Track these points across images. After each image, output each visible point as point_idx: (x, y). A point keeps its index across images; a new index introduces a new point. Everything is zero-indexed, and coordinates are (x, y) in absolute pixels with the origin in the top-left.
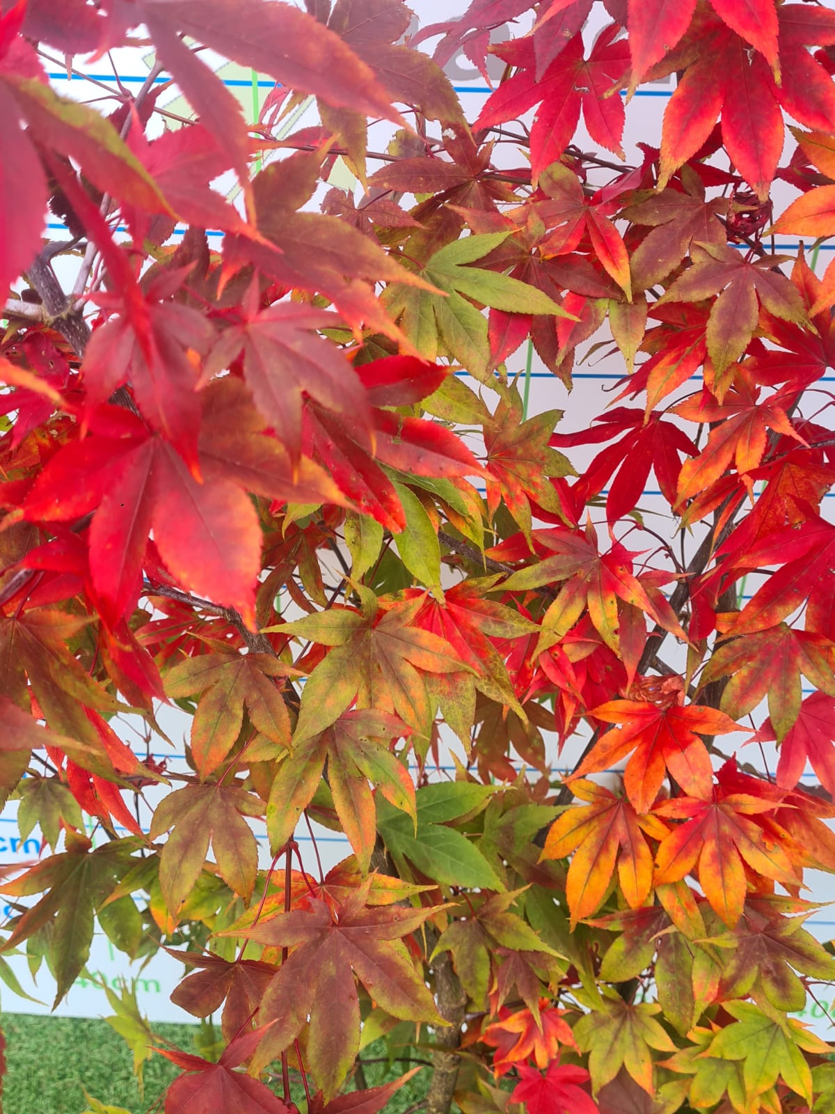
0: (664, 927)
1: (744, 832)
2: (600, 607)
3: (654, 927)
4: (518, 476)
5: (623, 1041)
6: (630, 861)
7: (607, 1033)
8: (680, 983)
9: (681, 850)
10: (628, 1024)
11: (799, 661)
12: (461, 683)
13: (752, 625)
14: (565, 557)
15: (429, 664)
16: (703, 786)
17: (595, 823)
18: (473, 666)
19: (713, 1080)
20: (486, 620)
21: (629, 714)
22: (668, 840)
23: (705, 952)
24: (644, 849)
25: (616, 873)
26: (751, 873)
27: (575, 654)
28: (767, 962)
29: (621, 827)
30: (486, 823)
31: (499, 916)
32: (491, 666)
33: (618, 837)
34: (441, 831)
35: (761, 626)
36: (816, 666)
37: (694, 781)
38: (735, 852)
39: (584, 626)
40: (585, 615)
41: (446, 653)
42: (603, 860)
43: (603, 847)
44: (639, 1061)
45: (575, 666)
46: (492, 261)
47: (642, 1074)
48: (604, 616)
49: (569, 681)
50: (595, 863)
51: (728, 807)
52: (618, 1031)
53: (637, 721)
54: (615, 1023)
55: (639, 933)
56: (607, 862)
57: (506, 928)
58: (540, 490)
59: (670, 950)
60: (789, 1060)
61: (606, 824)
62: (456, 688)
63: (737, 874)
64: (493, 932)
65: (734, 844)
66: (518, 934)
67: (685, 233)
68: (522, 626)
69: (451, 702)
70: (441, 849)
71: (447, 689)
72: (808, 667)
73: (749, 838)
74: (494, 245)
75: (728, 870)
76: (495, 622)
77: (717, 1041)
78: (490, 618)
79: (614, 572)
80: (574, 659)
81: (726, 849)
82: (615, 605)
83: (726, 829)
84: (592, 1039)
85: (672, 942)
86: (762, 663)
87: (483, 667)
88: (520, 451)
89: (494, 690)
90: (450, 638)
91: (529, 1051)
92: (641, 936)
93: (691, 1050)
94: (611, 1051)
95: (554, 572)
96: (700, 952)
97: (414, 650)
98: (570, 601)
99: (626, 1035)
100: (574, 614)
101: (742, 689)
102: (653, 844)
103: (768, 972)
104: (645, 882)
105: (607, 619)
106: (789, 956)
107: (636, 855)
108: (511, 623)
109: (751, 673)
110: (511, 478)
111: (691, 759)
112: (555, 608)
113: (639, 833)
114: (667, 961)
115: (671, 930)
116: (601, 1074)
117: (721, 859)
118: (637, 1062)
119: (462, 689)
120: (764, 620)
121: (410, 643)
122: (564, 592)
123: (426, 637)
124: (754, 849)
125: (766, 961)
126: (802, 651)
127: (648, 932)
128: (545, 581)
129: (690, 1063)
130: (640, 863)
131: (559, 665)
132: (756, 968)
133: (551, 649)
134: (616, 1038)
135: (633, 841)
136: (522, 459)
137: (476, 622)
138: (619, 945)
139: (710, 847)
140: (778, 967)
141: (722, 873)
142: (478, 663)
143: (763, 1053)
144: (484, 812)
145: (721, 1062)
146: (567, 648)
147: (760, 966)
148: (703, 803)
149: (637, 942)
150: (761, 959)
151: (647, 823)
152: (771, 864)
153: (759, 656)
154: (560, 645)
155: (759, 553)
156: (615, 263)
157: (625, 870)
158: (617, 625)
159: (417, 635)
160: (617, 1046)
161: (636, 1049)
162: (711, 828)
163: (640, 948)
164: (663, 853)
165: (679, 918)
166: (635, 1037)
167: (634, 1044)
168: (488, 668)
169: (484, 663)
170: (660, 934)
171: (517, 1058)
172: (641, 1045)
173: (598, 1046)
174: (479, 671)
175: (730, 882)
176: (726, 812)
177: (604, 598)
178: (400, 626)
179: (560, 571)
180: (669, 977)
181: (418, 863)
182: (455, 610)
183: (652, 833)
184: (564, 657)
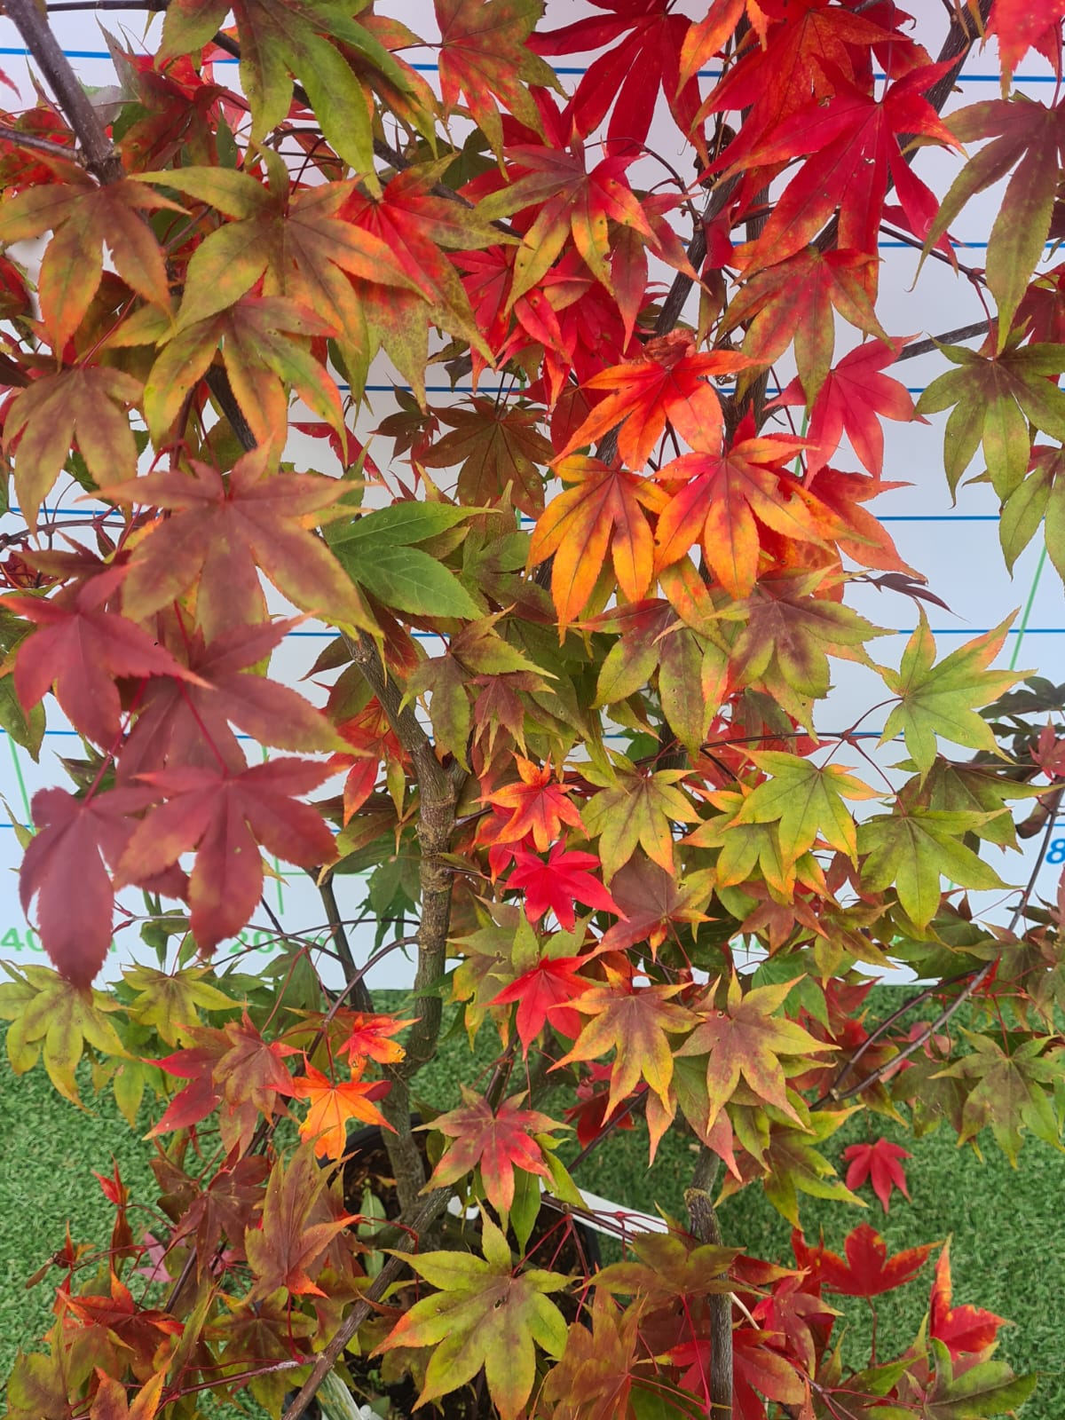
0: (669, 625)
1: (758, 484)
2: (586, 230)
3: (657, 627)
4: (483, 73)
5: (638, 817)
6: (626, 542)
7: (620, 812)
8: (687, 687)
9: (686, 517)
10: (644, 798)
11: (832, 293)
12: (408, 312)
13: (775, 253)
14: (545, 174)
15: (365, 271)
16: (710, 439)
17: (585, 504)
18: (423, 287)
19: (743, 852)
20: (437, 227)
21: (628, 378)
22: (667, 508)
23: (716, 645)
24: (643, 526)
25: (609, 558)
26: (765, 533)
27: (559, 300)
28: (784, 632)
29: (615, 503)
30: (465, 558)
31: (476, 643)
32: (446, 287)
33: (612, 515)
34: (405, 553)
35: (786, 253)
36: (851, 296)
37: (700, 433)
38: (747, 510)
39: (569, 260)
40: (570, 241)
41: (382, 259)
42: (593, 543)
43: (594, 529)
44: (657, 837)
45: (561, 315)
47: (660, 852)
48: (592, 240)
49: (551, 334)
50: (585, 549)
51: (739, 459)
52: (633, 808)
53: (636, 385)
54: (631, 798)
55: (640, 636)
56: (599, 546)
57: (485, 654)
58: (513, 97)
59: (677, 651)
60: (830, 814)
61: (597, 502)
62: (403, 319)
63: (749, 534)
64: (469, 662)
65: (745, 501)
66: (498, 657)
68: (484, 234)
69: (397, 337)
70: (405, 574)
71: (390, 319)
72: (841, 300)
73: (762, 490)
75: (738, 532)
76: (448, 228)
77: (748, 803)
78: (442, 224)
79: (604, 187)
80: (558, 307)
81: (738, 502)
82: (606, 224)
83: (737, 484)
84: (603, 821)
85: (679, 641)
86: (788, 300)
87: (436, 291)
88: (486, 43)
89: (451, 322)
90: (393, 245)
91: (525, 832)
92: (642, 640)
93: (717, 819)
94: (624, 831)
95: (530, 195)
96: (711, 646)
97: (341, 249)
98: (551, 229)
99: (642, 811)
100: (556, 244)
101: (764, 336)
102: (653, 519)
103: (785, 645)
104: (646, 568)
105: (595, 243)
106: (808, 620)
107: (633, 536)
108: (467, 229)
109: (774, 314)
110: (474, 74)
111: (697, 407)
112: (532, 236)
113: (637, 507)
114: (673, 664)
115: (677, 626)
116: (613, 858)
117: (731, 520)
118: (655, 838)
119: (410, 319)
120: (789, 243)
121: (336, 241)
122: (542, 218)
123: (358, 235)
124: (768, 503)
125: (783, 633)
126: (836, 281)
127: (650, 634)
128: (519, 206)
129: (717, 835)
130: (638, 545)
131: (539, 314)
132: (772, 643)
133: (528, 295)
134: (630, 815)
135: (630, 518)
136: (489, 54)
137: (424, 229)
138: (617, 653)
139: (718, 508)
140: (796, 637)
141: (731, 536)
142: (429, 285)
143: (800, 810)
144: (462, 544)
145: (753, 828)
146: (549, 293)
147: (775, 639)
148: (710, 458)
149: (638, 647)
150: (778, 631)
151: (646, 493)
152: (788, 519)
153: (783, 293)
154: (538, 288)
155: (780, 143)
157: (620, 554)
158: (606, 248)
159: (344, 230)
160: (632, 824)
161: (653, 823)
162: (720, 486)
163: (641, 655)
164: (663, 524)
165: (687, 610)
166: (652, 811)
167: (651, 818)
168: (442, 291)
169: (437, 284)
170: (664, 633)
171: (511, 839)
172: (659, 819)
173: (609, 827)
174: (431, 296)
175: (740, 546)
176: (736, 465)
177: (591, 218)
178: (321, 216)
179: (539, 193)
180: (676, 682)
181: (377, 592)
182: (397, 214)
183: (651, 506)
184: (545, 304)
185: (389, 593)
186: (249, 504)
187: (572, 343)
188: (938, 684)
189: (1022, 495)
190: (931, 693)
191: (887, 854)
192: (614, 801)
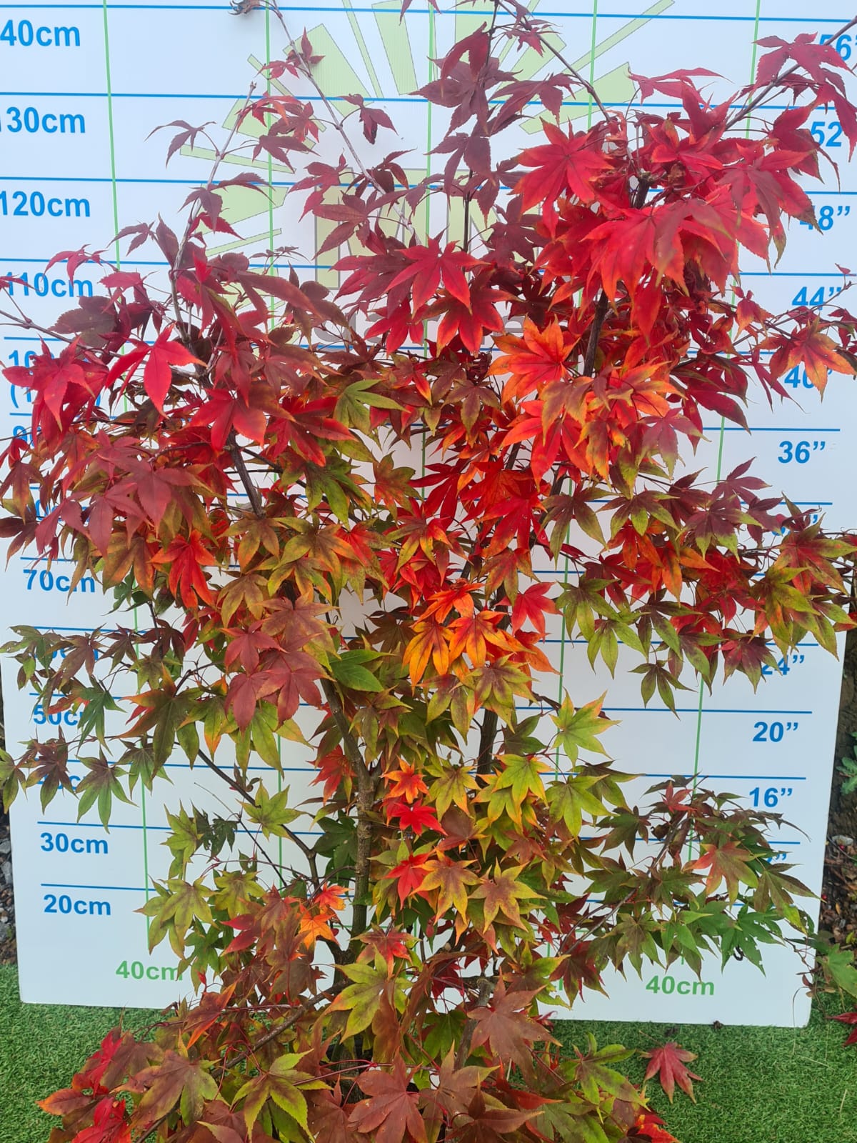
0: (456, 684)
1: (486, 627)
2: (425, 543)
3: (451, 686)
4: (391, 494)
5: (453, 789)
6: (438, 651)
7: (446, 788)
8: (462, 708)
9: (460, 640)
10: (456, 780)
11: (517, 564)
12: (358, 568)
13: (496, 551)
14: (412, 525)
15: (343, 553)
16: (469, 613)
17: (423, 639)
18: (364, 561)
19: (499, 803)
20: (369, 541)
21: (442, 596)
22: (454, 637)
24: (445, 646)
25: (431, 658)
26: (488, 643)
27: (416, 567)
29: (434, 637)
30: (381, 671)
31: (382, 699)
32: (373, 562)
33: (433, 642)
35: (500, 550)
36: (523, 565)
37: (465, 610)
38: (482, 636)
39: (419, 553)
40: (419, 547)
41: (349, 550)
42: (426, 652)
43: (426, 647)
44: (461, 796)
45: (416, 572)
46: (372, 389)
47: (462, 803)
48: (427, 545)
49: (414, 580)
50: (423, 654)
52: (451, 785)
54: (450, 782)
55: (444, 690)
56: (428, 653)
58: (403, 502)
59: (458, 694)
60: (533, 780)
61: (428, 637)
63: (482, 645)
64: (378, 706)
65: (481, 633)
66: (390, 702)
67: (452, 378)
69: (354, 578)
70: (355, 675)
71: (352, 571)
72: (521, 566)
73: (487, 629)
74: (374, 384)
75: (479, 644)
76: (375, 543)
77: (499, 779)
78: (372, 540)
79: (433, 529)
80: (416, 570)
81: (479, 634)
82: (433, 540)
83: (478, 627)
84: (438, 793)
85: (459, 691)
86: (501, 567)
87: (369, 563)
88: (392, 483)
90: (354, 547)
91: (402, 793)
92: (445, 692)
93: (487, 788)
94: (447, 796)
95: (406, 532)
96: (471, 691)
97: (336, 546)
98: (412, 543)
99: (455, 786)
100: (414, 548)
102: (448, 643)
103: (496, 685)
104: (446, 662)
105: (428, 547)
106: (503, 674)
107: (441, 649)
108: (381, 542)
109: (496, 572)
110: (387, 492)
111: (464, 601)
112: (406, 546)
113: (443, 639)
114: (457, 699)
115: (459, 684)
116: (441, 808)
117: (476, 640)
119: (359, 570)
120: (501, 548)
121: (333, 543)
122: (410, 539)
123: (341, 542)
124: (489, 633)
125: (495, 680)
126: (518, 560)
127: (448, 689)
128: (402, 536)
129: (487, 796)
130: (443, 653)
131: (408, 572)
133: (404, 566)
134: (450, 788)
135: (440, 643)
136: (393, 486)
137: (366, 542)
138: (435, 697)
139: (471, 636)
140: (499, 682)
141: (476, 646)
142: (366, 560)
143: (521, 779)
144: (380, 668)
145: (502, 790)
146: (412, 565)
147: (492, 683)
148: (469, 619)
149: (443, 695)
150: (493, 680)
151: (446, 633)
152: (496, 639)
153: (500, 565)
154: (409, 563)
155: (494, 512)
156: (425, 390)
157: (436, 656)
158: (433, 548)
159: (337, 540)
160: (450, 792)
161: (460, 791)
162: (473, 628)
163: (445, 697)
164: (452, 644)
165: (462, 678)
166: (459, 785)
167: (459, 789)
168: (371, 563)
169: (369, 560)
170: (454, 688)
171: (396, 796)
172: (462, 789)
173: (441, 795)
174: (366, 564)
175: (480, 649)
176: (478, 621)
177: (427, 539)
178: (329, 535)
179: (409, 531)
180: (457, 707)
181: (343, 682)
182: (356, 536)
183: (447, 638)
184: (411, 569)
185: (348, 682)
186: (301, 612)
187: (422, 585)
188: (577, 724)
189: (594, 639)
190: (575, 728)
191: (560, 802)
192: (444, 783)
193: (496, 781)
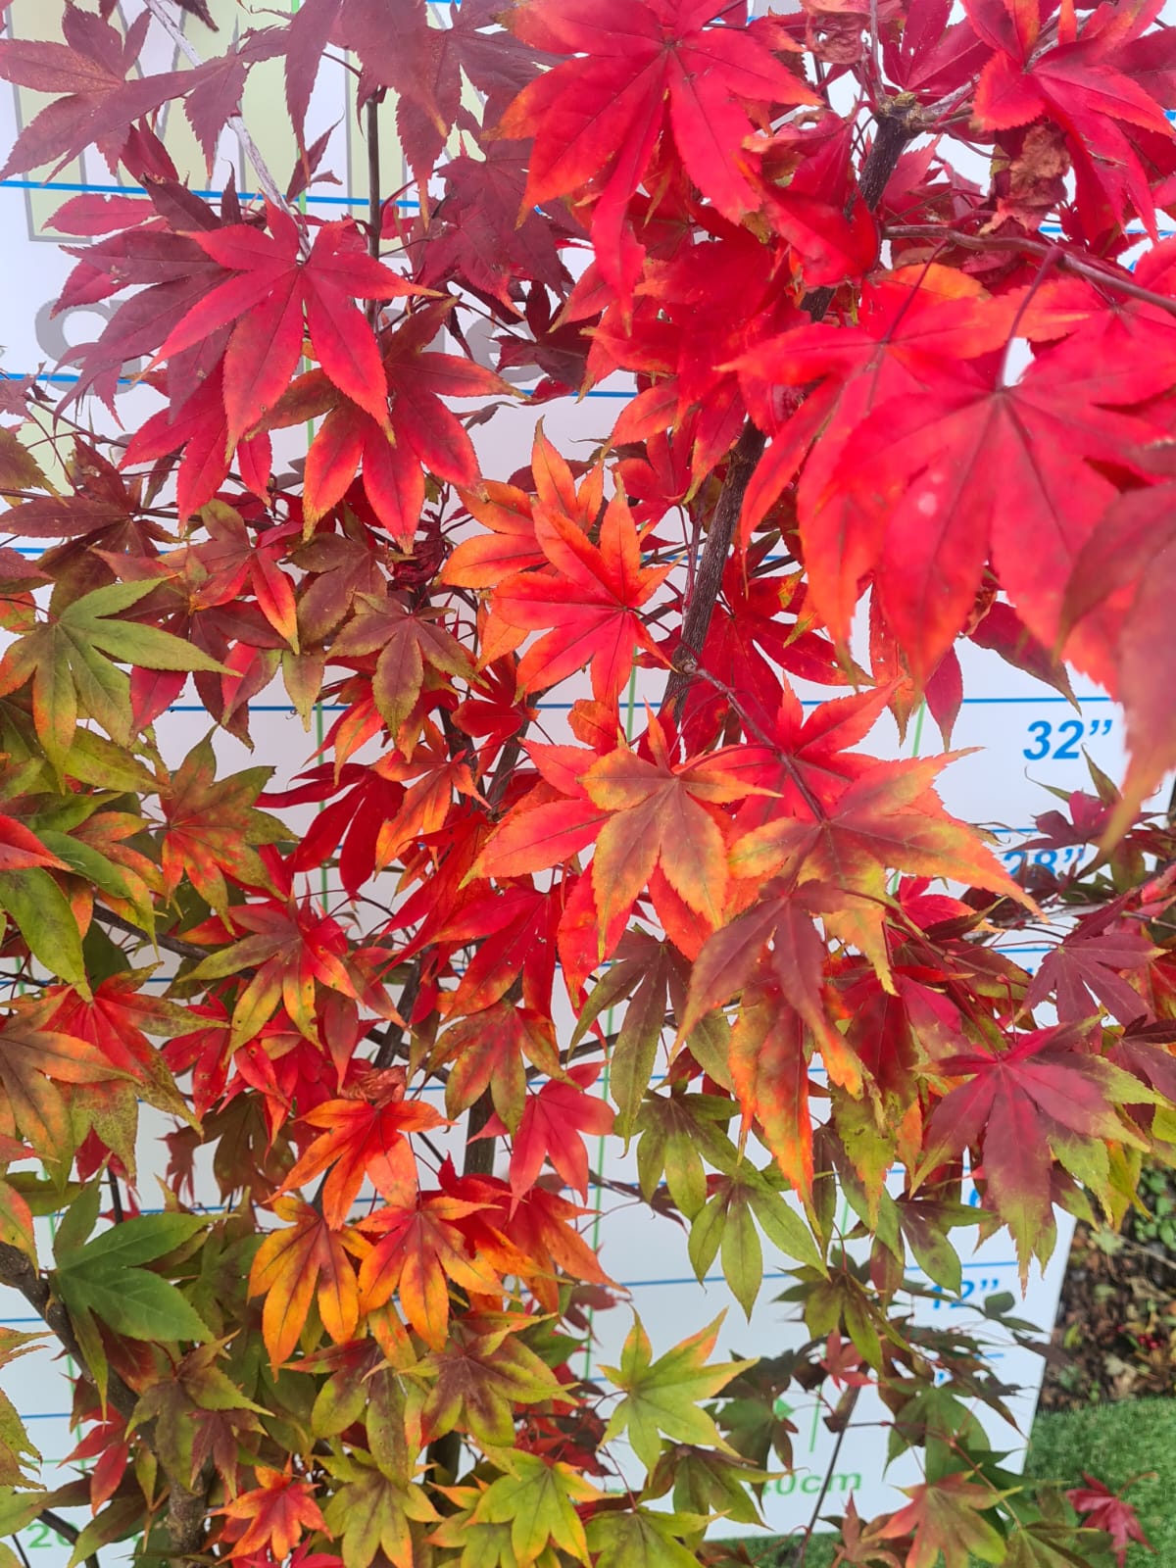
0: (377, 1363)
1: (446, 1239)
2: (296, 994)
3: (366, 1364)
4: (208, 846)
5: (380, 1515)
6: (333, 1288)
7: (363, 1509)
8: (394, 1427)
9: (385, 1269)
10: (386, 1495)
11: (522, 1041)
12: (119, 1093)
13: (472, 1004)
14: (262, 938)
15: (70, 1073)
16: (406, 1194)
17: (296, 1247)
18: (133, 1072)
19: (485, 1552)
20: (147, 1017)
21: (343, 1115)
22: (369, 1254)
23: (419, 1386)
24: (348, 1271)
25: (315, 1306)
26: (453, 1286)
27: (275, 1049)
28: (472, 1389)
29: (322, 1249)
30: (204, 1262)
31: (200, 1372)
32: (155, 1070)
33: (319, 1262)
34: (137, 1275)
35: (480, 1005)
36: (538, 1047)
37: (397, 1188)
38: (437, 1265)
39: (280, 1020)
40: (281, 1004)
41: (89, 1060)
42: (301, 1289)
43: (302, 1274)
44: (397, 1538)
45: (276, 1063)
46: (141, 612)
47: (400, 1554)
48: (301, 1003)
49: (268, 1081)
50: (293, 1294)
51: (430, 1214)
52: (376, 1505)
53: (349, 1124)
54: (372, 1496)
55: (350, 1373)
56: (306, 1293)
57: (206, 1386)
58: (239, 860)
59: (384, 1389)
60: (560, 1515)
61: (306, 1247)
62: (114, 1099)
63: (439, 1289)
64: (192, 1392)
65: (436, 1256)
66: (217, 1390)
67: (349, 581)
68: (190, 1022)
69: (108, 1117)
70: (135, 1297)
71: (102, 1101)
72: (530, 1049)
73: (451, 1247)
74: (141, 594)
75: (430, 1287)
76: (157, 1019)
77: (484, 1501)
78: (152, 1015)
79: (315, 952)
80: (274, 1056)
81: (429, 1258)
82: (313, 991)
83: (429, 1239)
84: (347, 1519)
85: (386, 1380)
86: (484, 1046)
87: (146, 1073)
88: (213, 817)
89: (161, 1099)
91: (264, 1540)
92: (353, 1377)
93: (457, 1517)
94: (367, 1531)
95: (248, 956)
96: (414, 1387)
97: (49, 1058)
98: (265, 989)
99: (384, 1510)
100: (270, 1004)
101: (465, 1077)
102: (356, 1264)
103: (473, 1400)
104: (351, 1312)
105: (304, 1007)
106: (492, 1378)
107: (339, 1280)
108: (175, 1019)
109: (473, 1058)
110: (199, 849)
111: (394, 1162)
112: (248, 999)
113: (343, 1254)
114: (380, 1404)
115: (383, 1365)
116: (355, 1560)
117: (423, 1274)
118: (396, 1539)
119: (121, 1099)
120: (484, 998)
121: (44, 1051)
122: (259, 978)
123: (66, 1042)
124: (456, 1259)
125: (470, 1387)
126: (525, 1031)
127: (360, 1371)
128: (239, 966)
129: (459, 1534)
130: (343, 1290)
131: (256, 1063)
132: (460, 1398)
133: (247, 1046)
134: (373, 1513)
135: (336, 1264)
136: (214, 826)
138: (329, 1391)
139: (412, 1262)
140: (483, 1393)
141: (423, 1291)
142: (139, 1069)
143: (532, 1509)
144: (202, 1248)
145: (491, 1527)
146: (266, 1043)
147: (464, 1394)
148: (405, 1212)
149: (348, 1385)
150: (465, 1386)
151: (351, 1241)
152: (473, 1275)
153: (480, 1040)
154: (257, 1040)
155: (465, 924)
156: (279, 612)
157: (326, 1300)
158: (313, 1014)
159: (52, 1040)
160: (375, 1523)
161: (395, 1524)
162: (414, 1240)
163: (351, 1392)
164: (365, 1272)
165: (391, 1350)
166: (393, 1508)
167: (393, 1518)
168: (151, 1073)
169: (147, 1068)
170: (372, 1372)
171: (248, 1551)
172: (400, 1518)
173: (353, 1525)
174: (140, 1078)
175: (432, 1300)
176: (429, 1219)
177: (301, 983)
178: (30, 1031)
179: (256, 954)
180: (382, 1422)
181: (106, 1316)
182: (110, 1006)
183: (356, 1253)
184: (262, 1054)
185: (117, 1316)
188: (660, 1378)
189: (705, 1218)
190: (654, 1387)
191: (618, 1553)
192: (357, 1497)
193: (477, 1500)
